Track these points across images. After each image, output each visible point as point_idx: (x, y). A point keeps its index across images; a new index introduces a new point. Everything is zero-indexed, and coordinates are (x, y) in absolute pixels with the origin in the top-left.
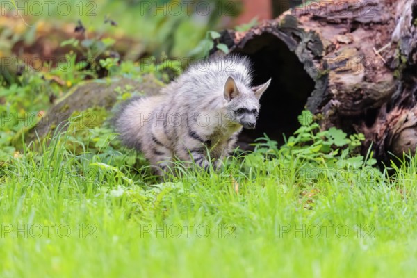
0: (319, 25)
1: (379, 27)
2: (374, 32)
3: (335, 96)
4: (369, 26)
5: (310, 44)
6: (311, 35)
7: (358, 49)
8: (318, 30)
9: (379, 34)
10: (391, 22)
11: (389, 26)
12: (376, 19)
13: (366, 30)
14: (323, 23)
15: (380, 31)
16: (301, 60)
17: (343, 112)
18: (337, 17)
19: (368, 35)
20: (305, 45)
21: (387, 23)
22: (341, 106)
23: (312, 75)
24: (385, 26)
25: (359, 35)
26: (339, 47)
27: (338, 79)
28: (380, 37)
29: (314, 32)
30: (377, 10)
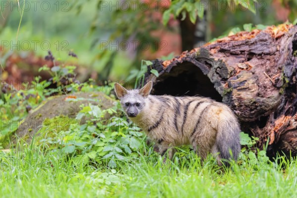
0: (225, 55)
1: (268, 57)
2: (265, 60)
3: (237, 107)
4: (261, 56)
5: (218, 69)
6: (219, 63)
7: (253, 73)
8: (224, 59)
9: (268, 62)
10: (277, 53)
11: (275, 56)
12: (266, 51)
13: (258, 59)
14: (228, 54)
15: (269, 60)
16: (212, 81)
17: (243, 119)
18: (238, 50)
19: (261, 63)
20: (215, 70)
21: (274, 54)
22: (241, 115)
23: (220, 92)
24: (273, 56)
25: (254, 62)
26: (240, 72)
27: (239, 95)
28: (269, 64)
29: (221, 61)
30: (267, 45)
